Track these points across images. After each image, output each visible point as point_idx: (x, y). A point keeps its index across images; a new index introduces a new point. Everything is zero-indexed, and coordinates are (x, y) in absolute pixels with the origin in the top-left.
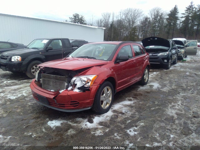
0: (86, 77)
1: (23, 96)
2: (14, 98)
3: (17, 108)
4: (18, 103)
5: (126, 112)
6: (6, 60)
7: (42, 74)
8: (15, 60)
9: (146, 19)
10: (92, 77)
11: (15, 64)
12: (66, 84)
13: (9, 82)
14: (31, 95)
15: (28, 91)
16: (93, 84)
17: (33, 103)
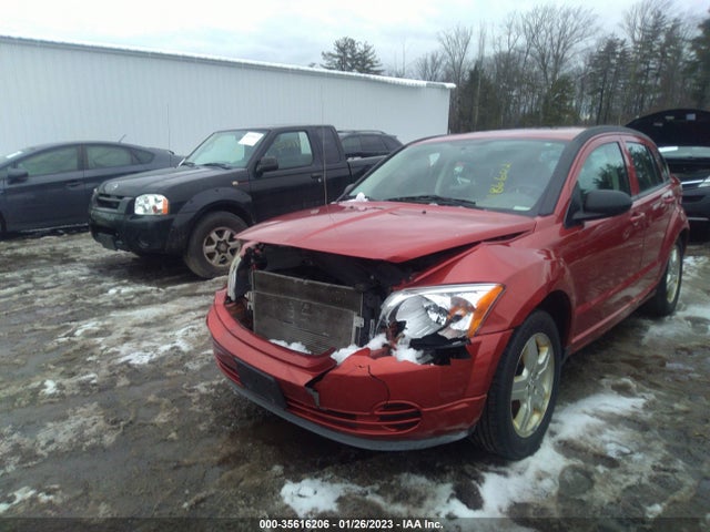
0: (450, 294)
1: (176, 350)
2: (146, 359)
3: (157, 404)
4: (159, 382)
5: (624, 455)
6: (115, 211)
7: (255, 273)
8: (146, 210)
9: (611, 45)
10: (477, 294)
11: (146, 224)
12: (358, 322)
13: (125, 290)
14: (207, 348)
15: (193, 330)
16: (484, 324)
17: (215, 383)
